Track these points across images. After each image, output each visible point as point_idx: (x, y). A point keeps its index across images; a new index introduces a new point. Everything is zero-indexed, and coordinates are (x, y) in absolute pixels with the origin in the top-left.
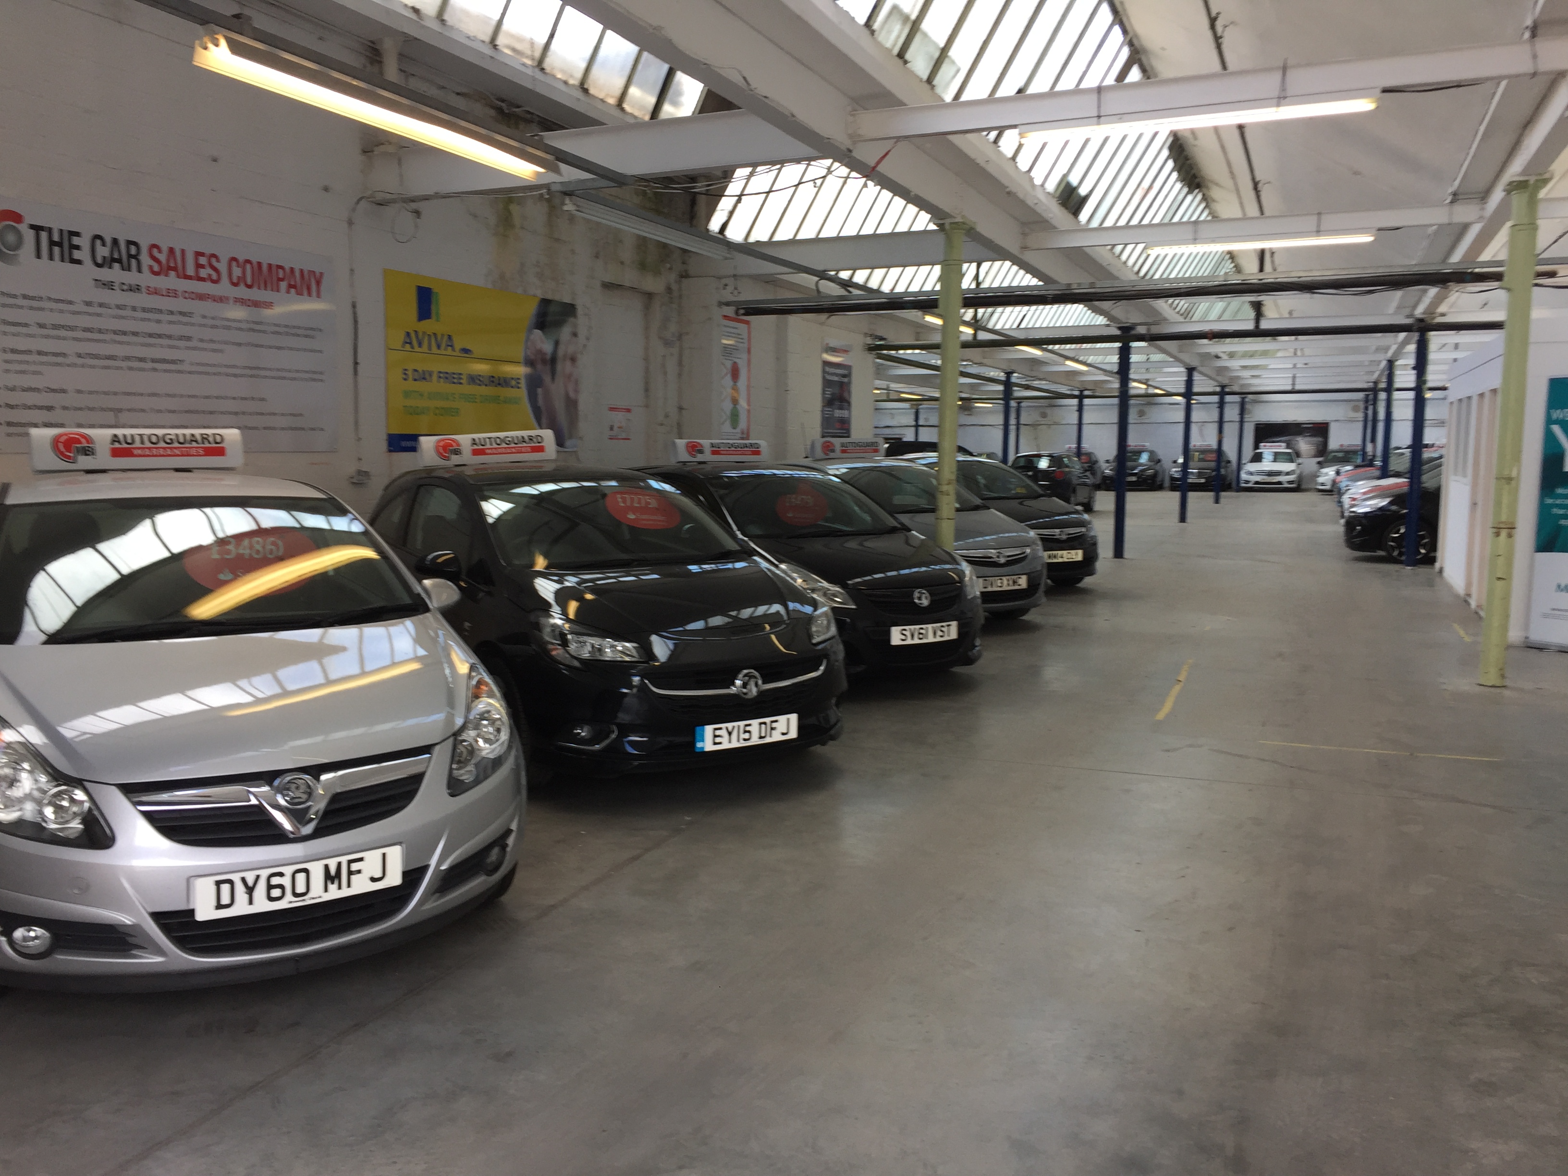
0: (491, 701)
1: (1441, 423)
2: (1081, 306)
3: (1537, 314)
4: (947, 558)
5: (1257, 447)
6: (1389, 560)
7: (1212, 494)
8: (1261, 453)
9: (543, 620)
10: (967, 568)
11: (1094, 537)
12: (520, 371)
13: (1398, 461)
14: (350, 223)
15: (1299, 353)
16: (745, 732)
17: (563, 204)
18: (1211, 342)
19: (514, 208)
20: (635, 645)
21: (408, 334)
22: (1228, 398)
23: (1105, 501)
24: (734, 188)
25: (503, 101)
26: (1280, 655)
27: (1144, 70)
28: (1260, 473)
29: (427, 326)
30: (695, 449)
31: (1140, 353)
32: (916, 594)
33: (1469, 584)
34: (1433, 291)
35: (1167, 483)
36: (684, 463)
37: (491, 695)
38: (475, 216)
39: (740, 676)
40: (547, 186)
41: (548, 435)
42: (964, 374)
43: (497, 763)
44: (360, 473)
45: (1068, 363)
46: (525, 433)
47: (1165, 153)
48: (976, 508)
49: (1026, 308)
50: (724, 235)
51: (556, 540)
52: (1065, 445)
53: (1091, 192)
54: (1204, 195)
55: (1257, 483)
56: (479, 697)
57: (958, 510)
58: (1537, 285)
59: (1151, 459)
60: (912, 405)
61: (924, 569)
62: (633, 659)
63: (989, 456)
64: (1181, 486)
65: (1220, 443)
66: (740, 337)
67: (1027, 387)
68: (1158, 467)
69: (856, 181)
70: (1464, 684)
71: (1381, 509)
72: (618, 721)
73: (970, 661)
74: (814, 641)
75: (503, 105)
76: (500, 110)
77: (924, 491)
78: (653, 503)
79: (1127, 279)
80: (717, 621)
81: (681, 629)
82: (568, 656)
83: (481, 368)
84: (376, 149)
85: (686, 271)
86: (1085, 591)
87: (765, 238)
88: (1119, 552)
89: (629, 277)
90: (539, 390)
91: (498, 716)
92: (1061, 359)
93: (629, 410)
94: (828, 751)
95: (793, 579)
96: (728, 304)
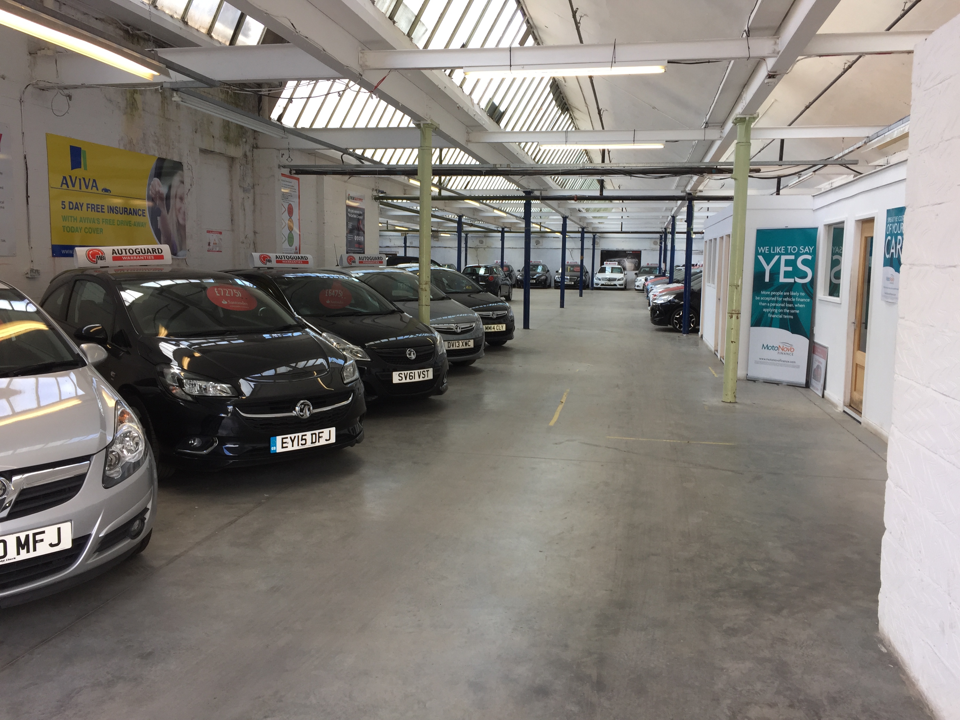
0: (131, 424)
1: (701, 252)
2: (502, 177)
3: (750, 192)
4: (427, 330)
5: (602, 264)
6: (674, 330)
7: (578, 291)
8: (605, 267)
9: (166, 370)
10: (437, 335)
11: (512, 317)
12: (145, 204)
13: (679, 274)
14: (21, 101)
15: (624, 210)
16: (302, 440)
17: (172, 96)
18: (575, 202)
19: (137, 96)
20: (229, 386)
21: (65, 178)
22: (586, 235)
23: (518, 294)
24: (286, 93)
25: (128, 26)
26: (617, 386)
27: (535, 39)
28: (603, 279)
29: (77, 172)
30: (265, 259)
31: (536, 206)
32: (408, 352)
33: (716, 344)
34: (695, 178)
35: (553, 284)
36: (259, 268)
37: (131, 420)
38: (111, 101)
39: (299, 405)
40: (161, 84)
41: (166, 249)
42: (433, 216)
43: (137, 465)
44: (32, 270)
45: (495, 211)
46: (150, 247)
47: (548, 89)
48: (443, 299)
49: (469, 177)
50: (281, 123)
51: (173, 318)
52: (494, 260)
53: (507, 109)
54: (570, 115)
55: (602, 285)
56: (123, 423)
57: (431, 300)
58: (750, 176)
59: (543, 270)
60: (402, 234)
61: (412, 336)
62: (228, 395)
63: (450, 266)
64: (561, 286)
65: (582, 261)
66: (293, 188)
67: (471, 225)
68: (547, 275)
69: (364, 94)
70: (714, 401)
71: (670, 301)
72: (219, 434)
73: (441, 392)
74: (345, 382)
75: (129, 28)
76: (127, 32)
77: (410, 287)
78: (239, 294)
79: (529, 162)
80: (282, 370)
81: (259, 375)
82: (183, 393)
83: (117, 202)
84: (39, 52)
85: (256, 144)
86: (507, 349)
87: (307, 126)
88: (526, 325)
89: (219, 146)
90: (159, 218)
91: (136, 435)
92: (491, 209)
93: (221, 233)
94: (355, 450)
95: (330, 342)
96: (284, 167)
